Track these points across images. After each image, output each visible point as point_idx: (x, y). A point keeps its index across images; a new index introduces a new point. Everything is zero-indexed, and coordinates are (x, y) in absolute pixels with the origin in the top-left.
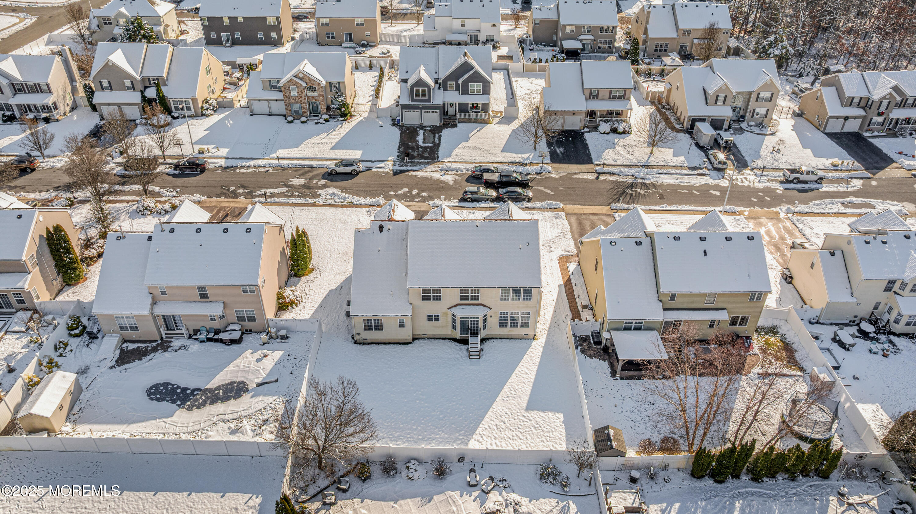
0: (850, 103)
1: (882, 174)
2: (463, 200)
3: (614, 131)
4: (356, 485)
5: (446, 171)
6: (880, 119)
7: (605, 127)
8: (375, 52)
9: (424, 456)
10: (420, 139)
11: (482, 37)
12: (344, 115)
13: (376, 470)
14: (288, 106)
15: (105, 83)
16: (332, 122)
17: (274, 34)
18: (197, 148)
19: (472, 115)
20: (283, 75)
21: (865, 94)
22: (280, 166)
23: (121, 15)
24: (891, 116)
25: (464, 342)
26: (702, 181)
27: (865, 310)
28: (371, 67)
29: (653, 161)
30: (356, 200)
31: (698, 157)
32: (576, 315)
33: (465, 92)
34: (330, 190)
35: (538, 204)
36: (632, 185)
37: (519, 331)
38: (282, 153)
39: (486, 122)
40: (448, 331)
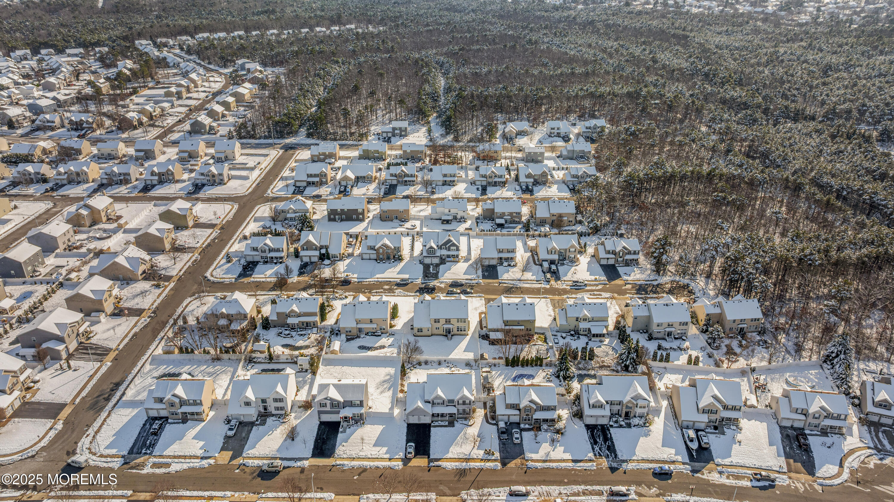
0: (608, 252)
1: (613, 283)
2: (448, 294)
3: (509, 265)
4: (418, 366)
5: (441, 283)
6: (622, 259)
7: (505, 264)
8: (408, 225)
9: (435, 360)
10: (431, 269)
11: (459, 217)
12: (400, 260)
13: (423, 364)
14: (378, 256)
15: (305, 247)
16: (396, 263)
17: (361, 216)
18: (346, 274)
19: (452, 259)
20: (377, 244)
21: (614, 249)
22: (378, 281)
23: (291, 208)
24: (625, 258)
25: (446, 336)
26: (539, 286)
27: (572, 327)
28: (408, 235)
29: (522, 278)
30: (409, 294)
31: (541, 276)
32: (482, 329)
33: (449, 250)
34: (399, 290)
35: (475, 295)
36: (512, 288)
37: (463, 332)
38: (378, 276)
39: (458, 262)
40: (442, 333)
